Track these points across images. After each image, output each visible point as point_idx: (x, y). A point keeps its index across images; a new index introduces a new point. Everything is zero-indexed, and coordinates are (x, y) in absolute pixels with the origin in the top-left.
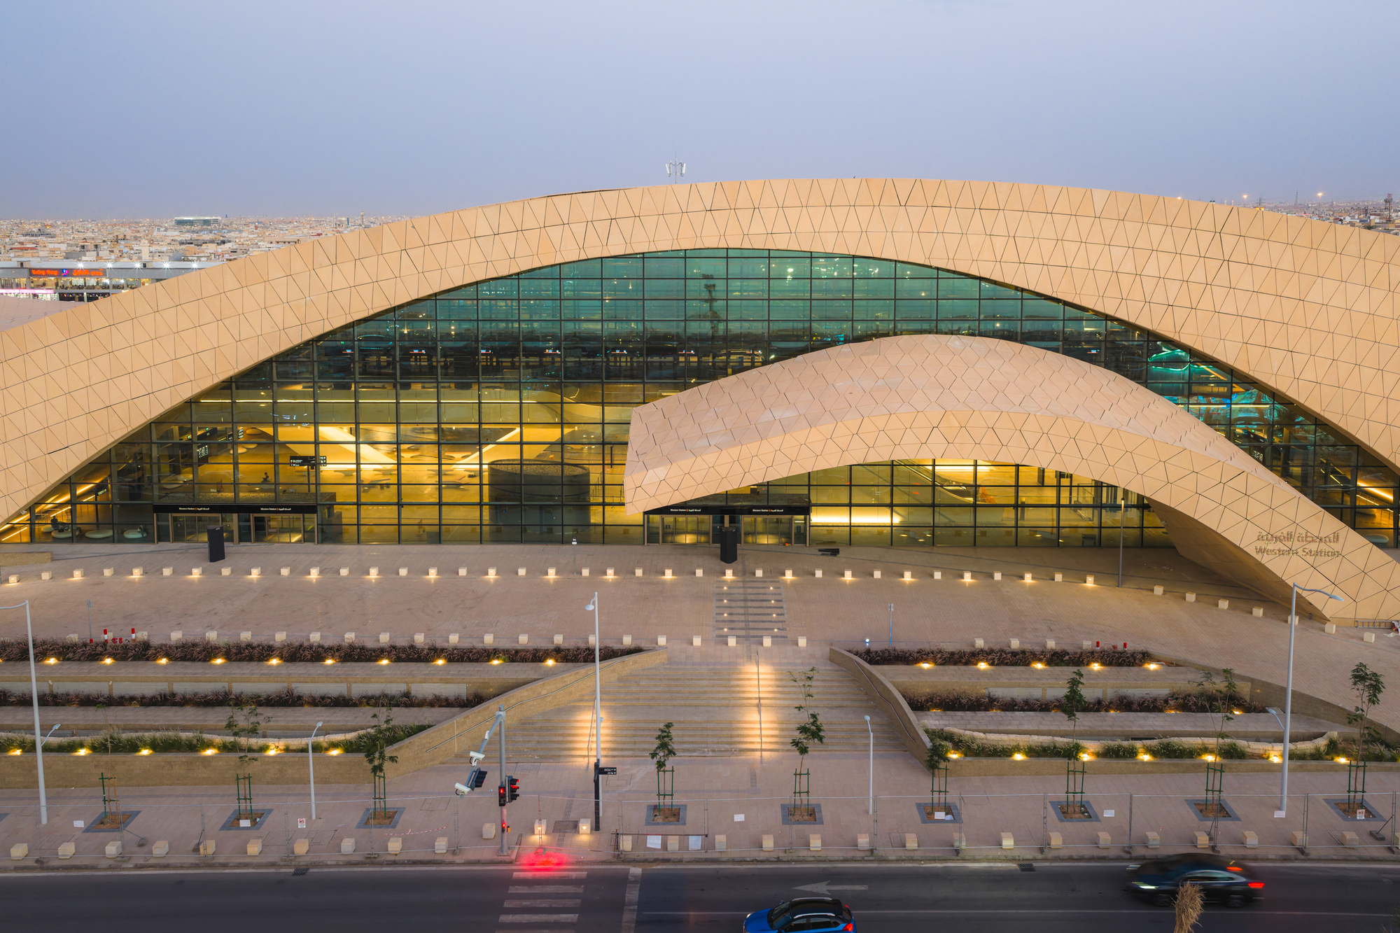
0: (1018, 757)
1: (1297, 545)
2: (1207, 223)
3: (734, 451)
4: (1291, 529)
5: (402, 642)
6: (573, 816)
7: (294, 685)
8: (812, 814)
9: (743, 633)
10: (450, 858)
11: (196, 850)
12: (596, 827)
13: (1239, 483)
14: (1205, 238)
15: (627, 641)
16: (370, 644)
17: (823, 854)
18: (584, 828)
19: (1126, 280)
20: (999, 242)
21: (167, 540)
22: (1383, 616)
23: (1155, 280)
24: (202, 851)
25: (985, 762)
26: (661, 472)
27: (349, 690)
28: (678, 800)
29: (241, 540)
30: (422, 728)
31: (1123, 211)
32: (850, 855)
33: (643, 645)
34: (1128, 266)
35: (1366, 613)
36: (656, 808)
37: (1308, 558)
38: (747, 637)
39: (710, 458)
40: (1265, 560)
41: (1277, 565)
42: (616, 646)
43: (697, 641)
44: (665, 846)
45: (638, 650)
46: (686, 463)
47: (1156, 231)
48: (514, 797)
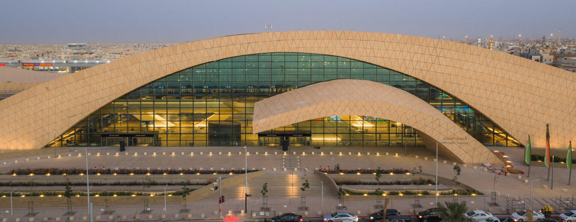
0: (365, 195)
2: (432, 44)
3: (286, 114)
4: (453, 136)
5: (186, 169)
6: (239, 210)
7: (155, 180)
8: (306, 209)
9: (289, 168)
10: (205, 219)
11: (135, 218)
12: (246, 212)
13: (437, 122)
14: (431, 49)
15: (254, 169)
16: (176, 170)
17: (308, 217)
18: (242, 212)
19: (407, 62)
20: (368, 50)
21: (105, 146)
22: (480, 162)
23: (416, 62)
24: (136, 218)
25: (355, 196)
26: (264, 120)
27: (172, 181)
28: (268, 206)
29: (129, 146)
30: (194, 190)
31: (406, 41)
32: (316, 216)
33: (258, 169)
34: (408, 58)
35: (476, 161)
36: (262, 208)
37: (459, 145)
38: (290, 169)
39: (279, 116)
40: (445, 145)
41: (449, 147)
42: (250, 170)
43: (275, 169)
44: (265, 215)
45: (257, 171)
46: (271, 117)
47: (416, 47)
48: (223, 201)
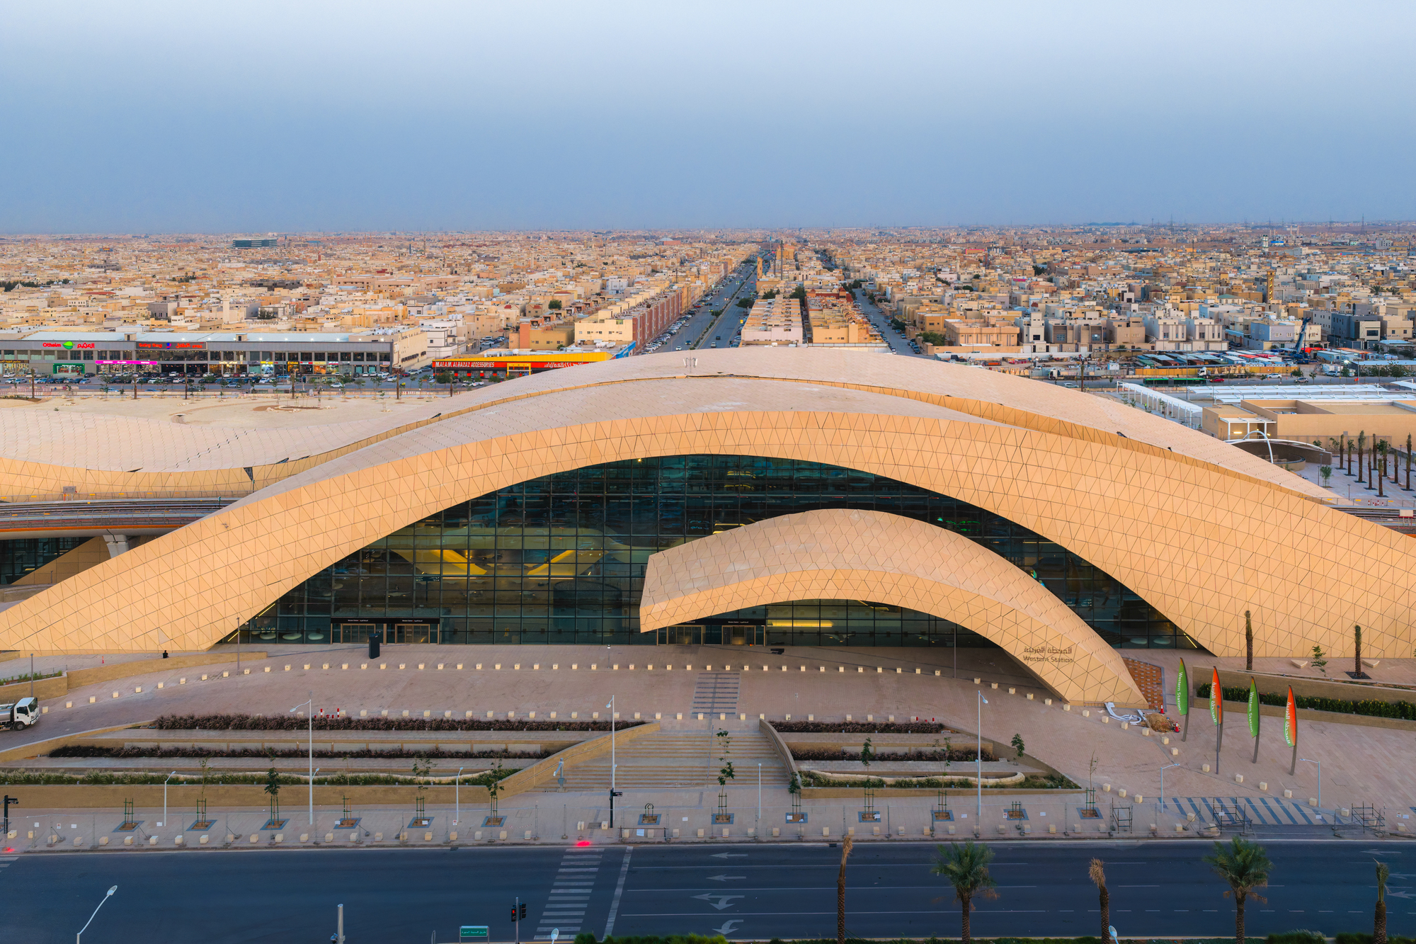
1: (1048, 655)
3: (708, 593)
4: (1044, 645)
6: (599, 820)
9: (709, 710)
10: (532, 842)
11: (398, 837)
12: (611, 825)
14: (1011, 450)
15: (637, 716)
16: (482, 719)
17: (729, 839)
18: (605, 825)
19: (962, 476)
20: (882, 451)
21: (339, 641)
22: (1100, 700)
23: (981, 476)
24: (401, 838)
25: (828, 789)
26: (663, 605)
27: (472, 748)
28: (656, 812)
29: (388, 642)
30: (515, 771)
32: (743, 839)
33: (646, 720)
36: (644, 816)
38: (711, 714)
39: (694, 596)
40: (1029, 664)
41: (1035, 667)
42: (630, 720)
43: (679, 716)
44: (646, 835)
45: (642, 723)
